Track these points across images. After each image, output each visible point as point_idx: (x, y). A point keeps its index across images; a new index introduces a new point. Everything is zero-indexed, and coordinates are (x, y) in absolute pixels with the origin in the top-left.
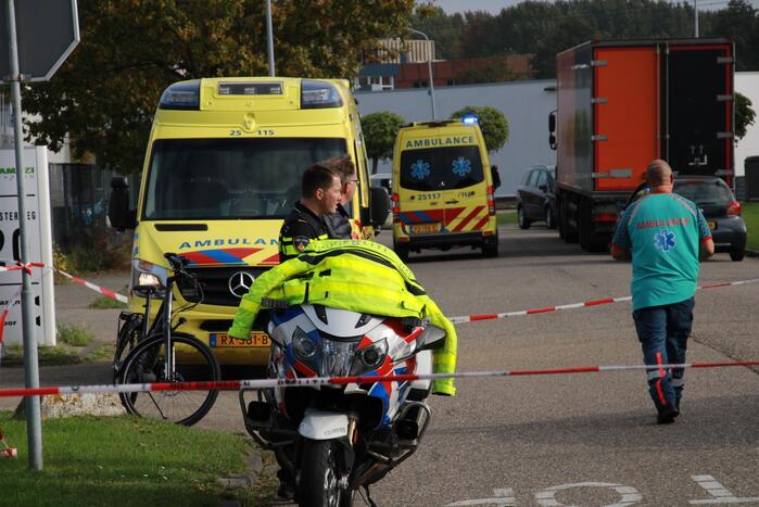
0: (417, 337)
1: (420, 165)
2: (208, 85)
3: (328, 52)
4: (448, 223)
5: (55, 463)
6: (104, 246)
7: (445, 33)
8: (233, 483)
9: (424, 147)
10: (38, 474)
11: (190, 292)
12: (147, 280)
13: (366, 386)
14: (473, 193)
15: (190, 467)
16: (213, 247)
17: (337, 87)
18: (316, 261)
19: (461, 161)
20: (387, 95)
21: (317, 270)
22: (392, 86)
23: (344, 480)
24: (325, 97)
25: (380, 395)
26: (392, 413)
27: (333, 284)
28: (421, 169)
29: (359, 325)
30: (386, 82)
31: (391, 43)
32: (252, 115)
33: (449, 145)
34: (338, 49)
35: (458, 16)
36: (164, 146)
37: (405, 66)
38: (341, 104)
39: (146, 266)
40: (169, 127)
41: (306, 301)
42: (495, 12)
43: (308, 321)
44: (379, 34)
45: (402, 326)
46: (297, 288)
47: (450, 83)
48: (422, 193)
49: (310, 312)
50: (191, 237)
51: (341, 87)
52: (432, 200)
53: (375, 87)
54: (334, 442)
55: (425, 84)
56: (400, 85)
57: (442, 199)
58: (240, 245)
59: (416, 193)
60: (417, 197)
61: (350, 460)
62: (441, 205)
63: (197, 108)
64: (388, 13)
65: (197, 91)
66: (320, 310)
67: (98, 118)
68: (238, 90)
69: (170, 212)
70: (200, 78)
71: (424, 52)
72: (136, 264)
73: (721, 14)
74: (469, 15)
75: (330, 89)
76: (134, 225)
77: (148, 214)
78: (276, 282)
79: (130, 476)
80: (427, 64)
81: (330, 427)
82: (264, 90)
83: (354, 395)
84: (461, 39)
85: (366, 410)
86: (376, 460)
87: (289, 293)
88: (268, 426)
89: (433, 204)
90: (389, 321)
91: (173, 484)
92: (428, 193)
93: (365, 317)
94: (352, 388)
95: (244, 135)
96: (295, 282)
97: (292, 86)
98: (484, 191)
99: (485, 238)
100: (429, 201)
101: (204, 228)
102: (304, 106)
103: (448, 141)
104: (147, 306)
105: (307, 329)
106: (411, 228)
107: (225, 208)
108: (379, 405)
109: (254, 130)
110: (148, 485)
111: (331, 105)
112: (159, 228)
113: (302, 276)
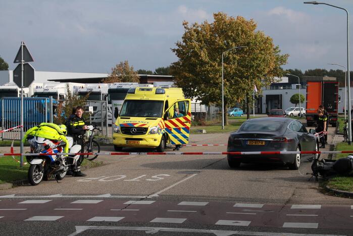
2: (137, 89)
11: (123, 132)
12: (116, 129)
16: (129, 123)
26: (54, 160)
27: (41, 132)
29: (44, 141)
32: (145, 95)
38: (164, 93)
39: (116, 126)
40: (129, 97)
43: (34, 140)
49: (35, 138)
50: (126, 120)
58: (135, 122)
63: (134, 93)
65: (135, 90)
66: (37, 137)
75: (162, 90)
82: (148, 90)
85: (47, 159)
93: (46, 139)
95: (143, 99)
97: (154, 89)
101: (129, 118)
102: (156, 93)
108: (50, 158)
109: (145, 98)
111: (162, 93)
112: (121, 118)
113: (36, 130)
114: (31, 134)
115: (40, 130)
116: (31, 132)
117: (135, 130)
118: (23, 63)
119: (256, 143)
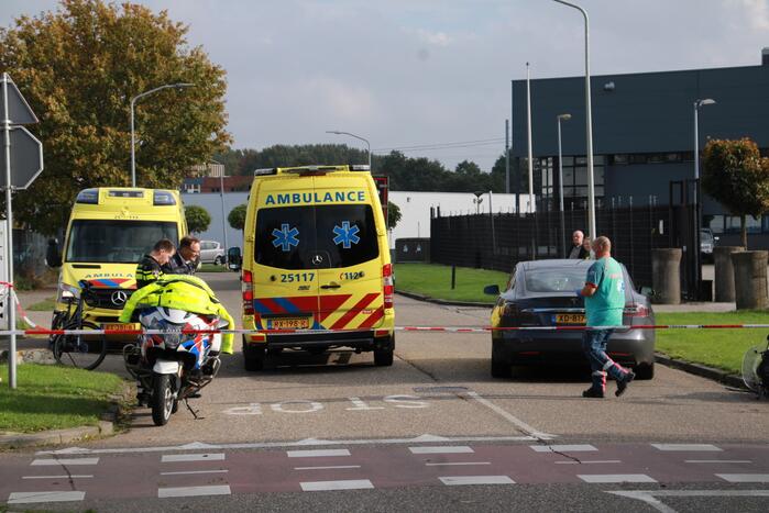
0: (214, 324)
1: (285, 230)
2: (103, 191)
3: (164, 171)
4: (323, 318)
5: (23, 386)
6: (32, 276)
7: (231, 161)
8: (116, 397)
9: (292, 204)
10: (13, 390)
11: (91, 302)
12: (67, 294)
13: (188, 348)
14: (361, 275)
15: (94, 389)
16: (103, 278)
17: (173, 194)
18: (165, 285)
19: (346, 227)
20: (196, 195)
21: (165, 289)
22: (199, 190)
23: (175, 394)
24: (167, 200)
25: (195, 352)
26: (200, 362)
27: (173, 296)
28: (287, 237)
29: (186, 317)
30: (196, 187)
31: (201, 168)
32: (127, 208)
33: (328, 202)
34: (170, 170)
35: (238, 151)
36: (79, 223)
37: (207, 179)
38: (175, 203)
39: (67, 287)
40: (81, 213)
41: (159, 305)
42: (259, 150)
43: (159, 315)
44: (194, 163)
45: (207, 318)
46: (154, 298)
47: (233, 190)
48: (287, 272)
49: (161, 310)
50: (92, 272)
51: (175, 194)
52: (302, 283)
53: (189, 191)
54: (171, 375)
55: (218, 190)
56: (204, 190)
57: (316, 281)
58: (119, 277)
59: (279, 272)
60: (280, 278)
61: (178, 384)
62: (314, 290)
63: (97, 203)
64: (200, 153)
65: (97, 194)
66: (166, 310)
67: (32, 205)
68: (119, 194)
69: (84, 258)
70: (99, 186)
71: (218, 171)
72: (61, 286)
73: (386, 157)
74: (245, 152)
75: (169, 195)
76: (60, 264)
77: (69, 258)
78: (144, 295)
79: (62, 392)
80: (219, 178)
81: (170, 368)
82: (133, 194)
83: (182, 352)
84: (240, 165)
85: (188, 359)
86: (193, 385)
87: (150, 301)
88: (137, 367)
89: (303, 288)
90: (201, 316)
91: (86, 397)
92: (295, 272)
93: (189, 313)
94: (181, 348)
95: (122, 218)
96: (154, 295)
97: (149, 193)
98: (379, 272)
99: (376, 340)
100: (296, 284)
101: (99, 267)
102: (155, 204)
103: (328, 196)
104: (69, 308)
105: (159, 319)
106: (269, 323)
107: (111, 257)
108: (194, 358)
109: (127, 216)
110: (71, 396)
111: (170, 204)
112: (75, 266)
113: (157, 292)
114: (143, 302)
115: (170, 291)
116: (146, 298)
117: (122, 296)
118: (8, 128)
119: (574, 318)
